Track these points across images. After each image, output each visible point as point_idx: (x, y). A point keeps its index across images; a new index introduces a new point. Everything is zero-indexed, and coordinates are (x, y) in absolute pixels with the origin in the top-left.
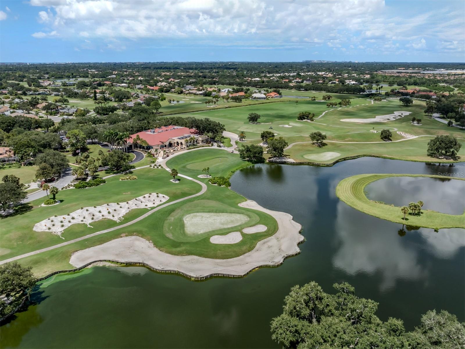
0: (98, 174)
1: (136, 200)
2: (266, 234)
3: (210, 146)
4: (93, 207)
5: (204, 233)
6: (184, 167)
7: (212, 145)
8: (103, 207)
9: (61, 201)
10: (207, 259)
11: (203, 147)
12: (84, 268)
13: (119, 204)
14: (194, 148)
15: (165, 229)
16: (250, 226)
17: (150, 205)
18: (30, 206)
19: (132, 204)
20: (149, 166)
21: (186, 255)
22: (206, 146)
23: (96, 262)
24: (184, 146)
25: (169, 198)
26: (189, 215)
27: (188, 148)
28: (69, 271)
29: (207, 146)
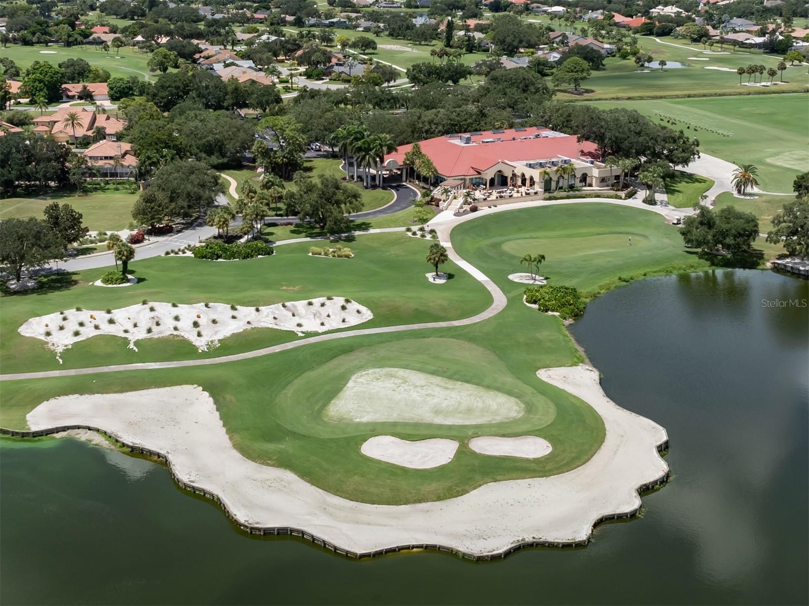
0: (274, 231)
1: (284, 306)
2: (533, 466)
3: (621, 198)
4: (170, 305)
5: (368, 424)
6: (496, 246)
7: (630, 195)
8: (194, 308)
9: (140, 280)
10: (314, 489)
11: (598, 196)
12: (47, 435)
13: (236, 309)
14: (568, 197)
15: (286, 391)
16: (504, 436)
17: (311, 325)
18: (73, 281)
19: (267, 316)
20: (404, 229)
21: (273, 466)
22: (608, 197)
23: (79, 427)
24: (538, 188)
25: (371, 317)
26: (378, 370)
27: (547, 195)
28: (14, 434)
29: (611, 197)
